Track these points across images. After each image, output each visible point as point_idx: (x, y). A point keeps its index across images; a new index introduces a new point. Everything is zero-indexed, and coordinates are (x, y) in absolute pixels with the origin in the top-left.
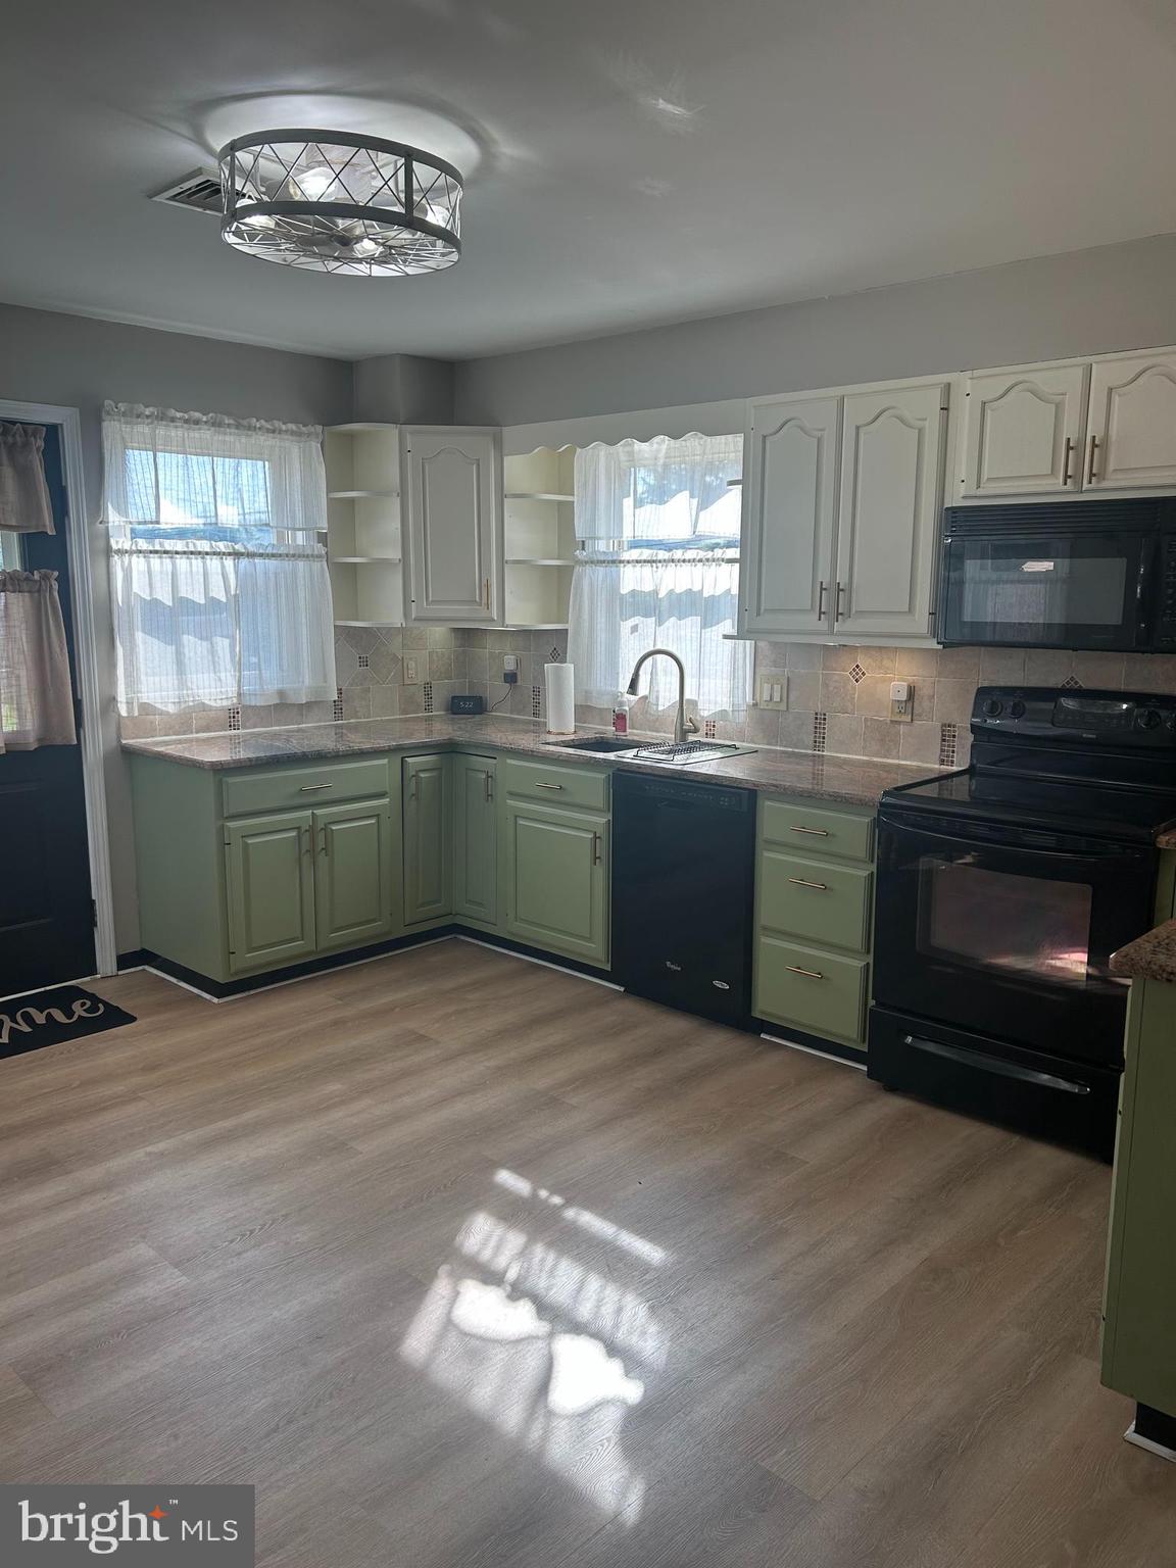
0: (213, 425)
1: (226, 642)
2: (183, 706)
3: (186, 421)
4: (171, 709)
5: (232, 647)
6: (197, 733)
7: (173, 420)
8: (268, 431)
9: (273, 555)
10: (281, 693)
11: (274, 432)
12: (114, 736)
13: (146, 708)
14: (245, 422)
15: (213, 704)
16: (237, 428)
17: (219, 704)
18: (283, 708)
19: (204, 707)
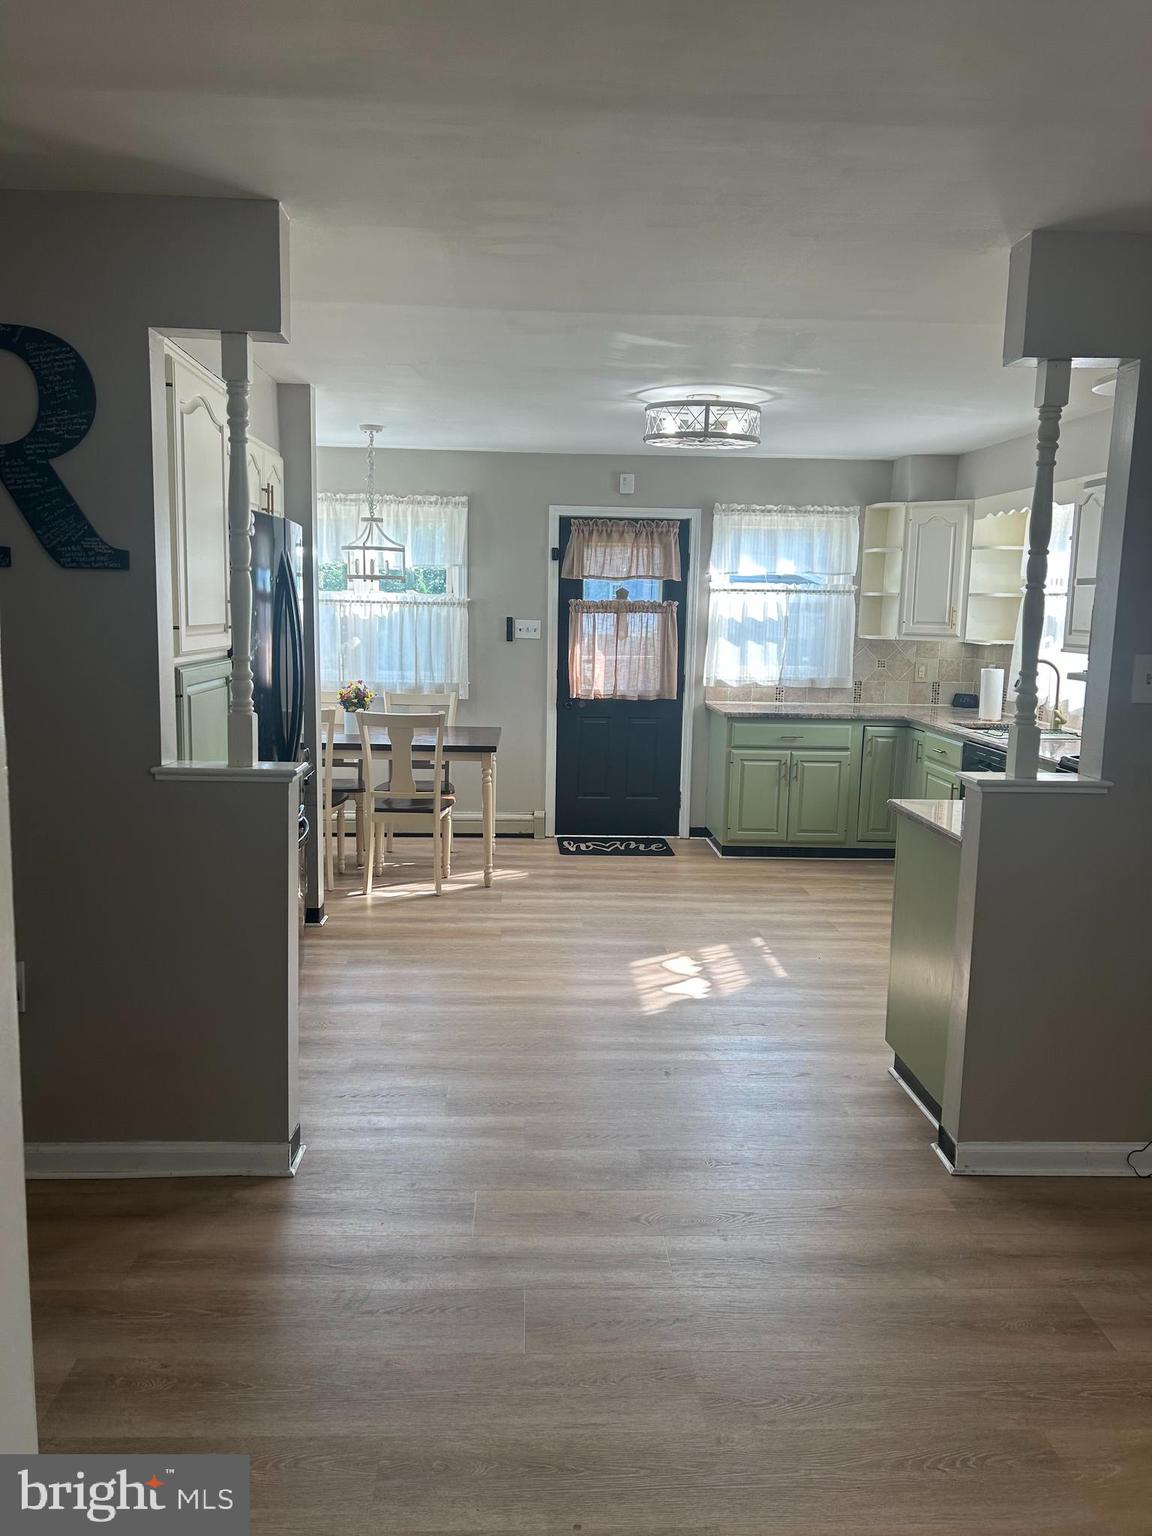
0: (780, 512)
1: (775, 646)
2: (742, 683)
3: (763, 511)
4: (734, 685)
5: (779, 649)
6: (754, 701)
7: (754, 511)
8: (818, 512)
9: (814, 592)
10: (812, 681)
11: (822, 513)
12: (702, 698)
13: (719, 683)
14: (802, 509)
15: (762, 683)
16: (796, 512)
17: (766, 684)
18: (812, 690)
19: (757, 685)
